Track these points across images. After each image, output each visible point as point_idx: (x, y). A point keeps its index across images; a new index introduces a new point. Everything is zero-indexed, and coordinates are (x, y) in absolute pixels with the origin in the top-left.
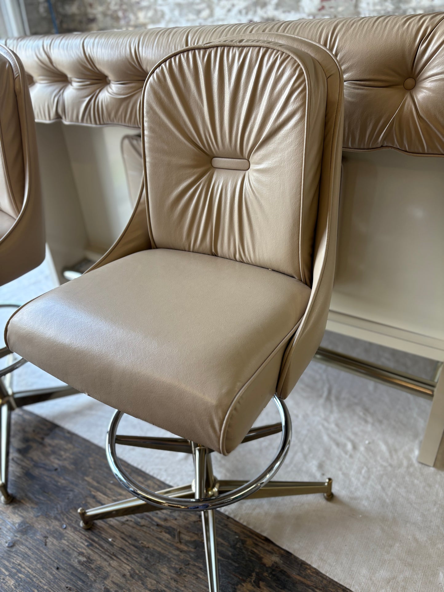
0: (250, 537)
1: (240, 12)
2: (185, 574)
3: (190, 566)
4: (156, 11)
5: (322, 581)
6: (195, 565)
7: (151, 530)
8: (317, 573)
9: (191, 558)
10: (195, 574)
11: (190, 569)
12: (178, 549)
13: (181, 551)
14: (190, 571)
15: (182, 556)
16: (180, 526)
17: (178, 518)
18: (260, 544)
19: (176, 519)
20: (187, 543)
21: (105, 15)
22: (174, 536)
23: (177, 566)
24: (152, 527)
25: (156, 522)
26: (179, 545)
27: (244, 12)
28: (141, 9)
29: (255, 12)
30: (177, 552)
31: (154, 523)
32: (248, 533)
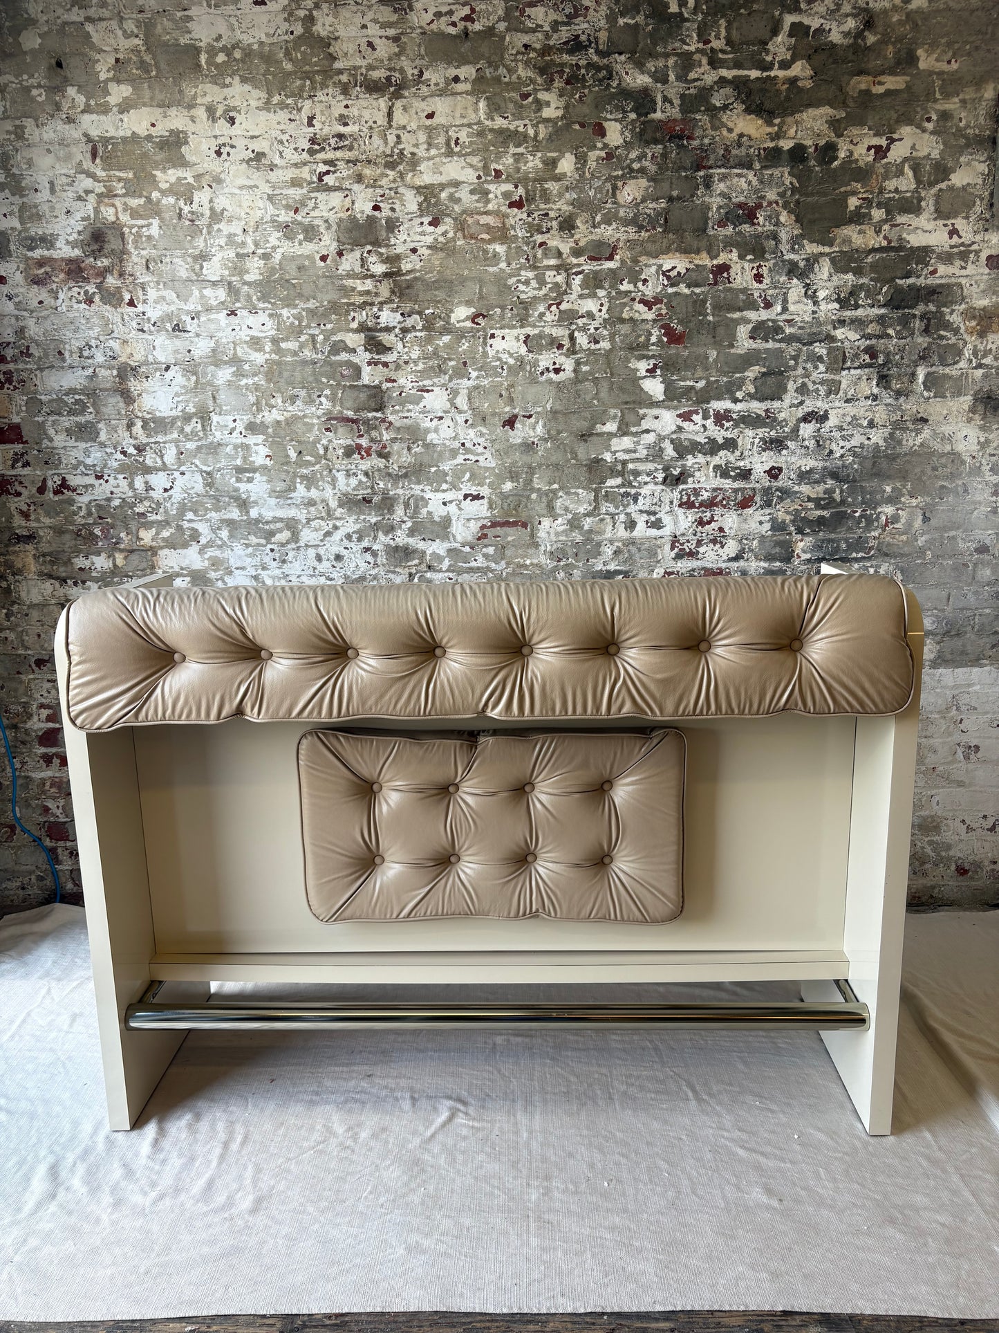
0: (762, 1321)
1: (349, 537)
4: (179, 528)
5: (889, 1326)
8: (876, 1318)
18: (783, 1323)
21: (59, 531)
27: (355, 537)
28: (148, 525)
29: (375, 538)
32: (755, 1318)
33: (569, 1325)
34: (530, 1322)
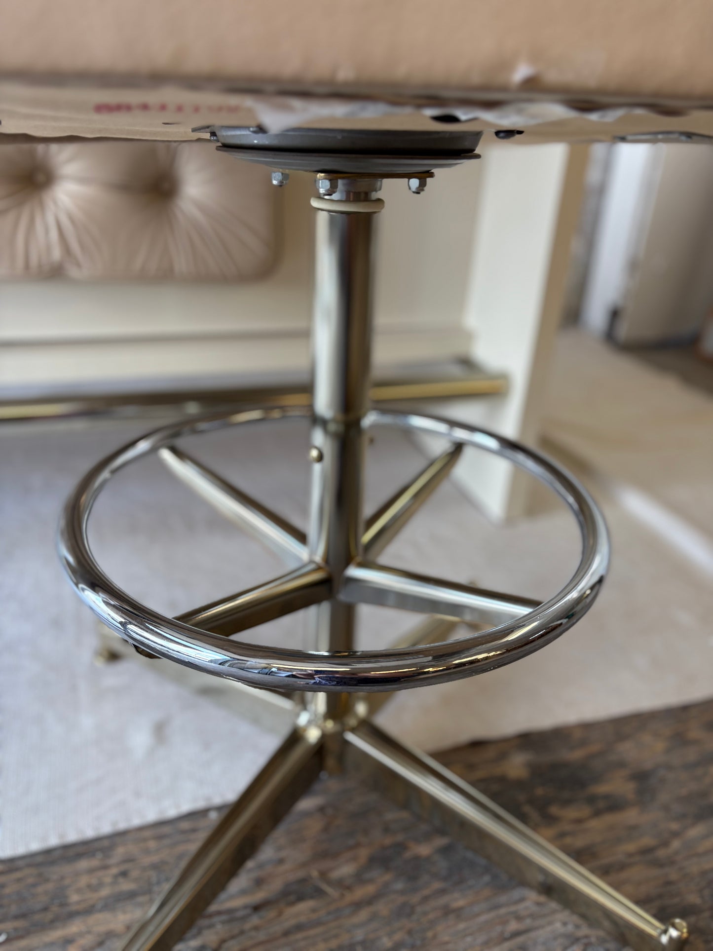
2: (430, 934)
3: (419, 909)
6: (426, 899)
7: (253, 933)
9: (402, 892)
10: (447, 911)
11: (425, 914)
12: (358, 905)
13: (369, 901)
14: (431, 916)
15: (383, 908)
16: (304, 865)
17: (283, 854)
19: (281, 861)
20: (359, 878)
22: (319, 893)
23: (398, 937)
24: (247, 926)
25: (245, 907)
26: (350, 897)
30: (364, 914)
31: (240, 914)
33: (152, 844)
34: (79, 856)
